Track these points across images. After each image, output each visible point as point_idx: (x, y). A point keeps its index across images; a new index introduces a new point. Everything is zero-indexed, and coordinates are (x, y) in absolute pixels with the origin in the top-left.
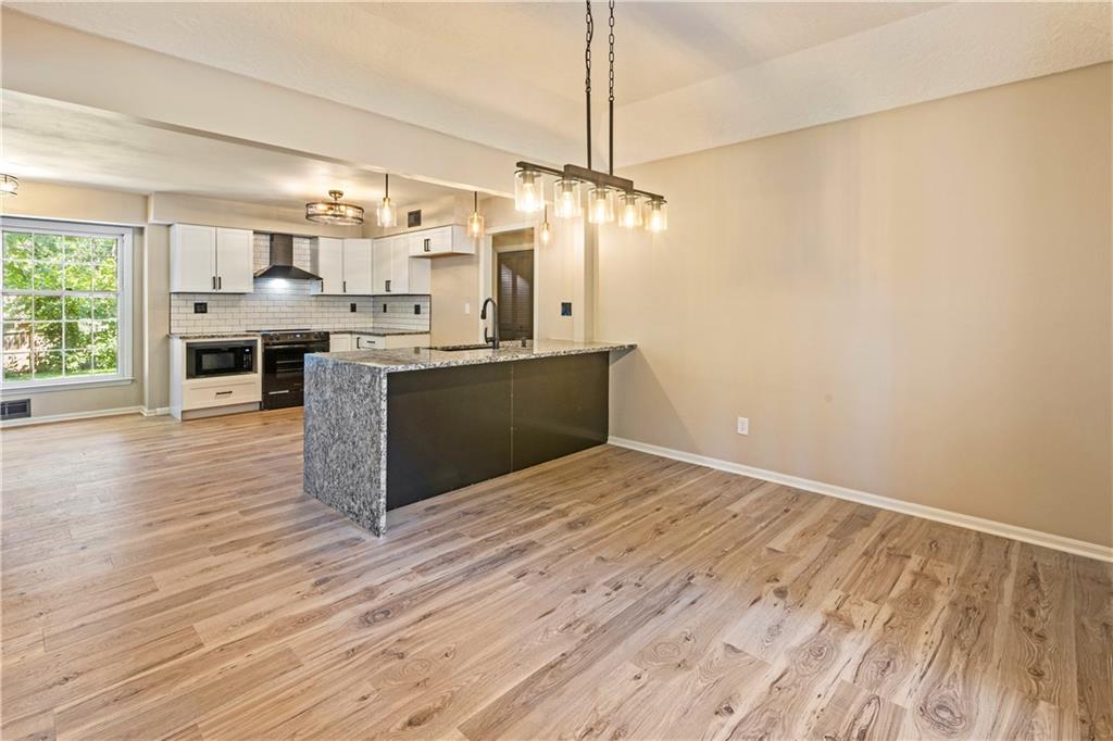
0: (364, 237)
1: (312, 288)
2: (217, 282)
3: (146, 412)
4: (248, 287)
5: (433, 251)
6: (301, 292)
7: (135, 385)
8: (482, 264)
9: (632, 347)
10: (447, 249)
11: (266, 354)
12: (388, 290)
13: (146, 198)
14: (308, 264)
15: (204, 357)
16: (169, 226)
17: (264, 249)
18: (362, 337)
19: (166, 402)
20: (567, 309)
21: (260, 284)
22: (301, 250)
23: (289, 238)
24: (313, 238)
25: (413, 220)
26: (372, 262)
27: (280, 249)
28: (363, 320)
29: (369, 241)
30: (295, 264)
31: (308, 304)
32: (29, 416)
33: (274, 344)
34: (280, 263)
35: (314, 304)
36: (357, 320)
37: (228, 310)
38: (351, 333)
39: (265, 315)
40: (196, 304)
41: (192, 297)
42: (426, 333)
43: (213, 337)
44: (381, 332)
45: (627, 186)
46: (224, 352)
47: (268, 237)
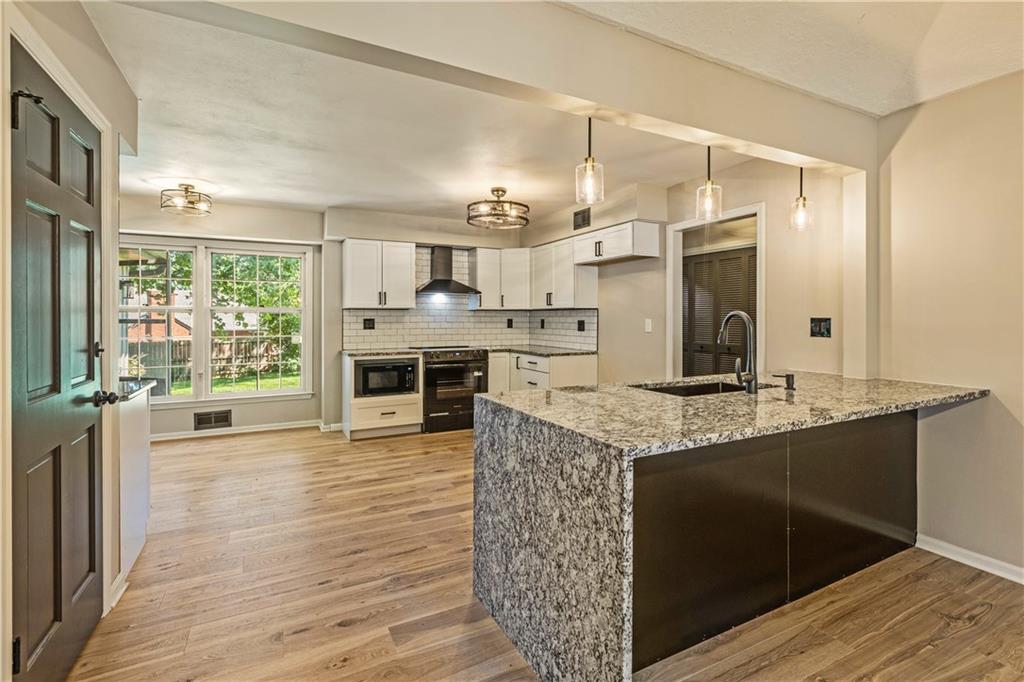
0: (521, 246)
1: (471, 303)
2: (382, 297)
3: (322, 426)
4: (411, 303)
5: (605, 256)
6: (459, 307)
7: (313, 399)
10: (627, 251)
11: (428, 372)
12: (549, 303)
13: (323, 214)
14: (467, 277)
15: (371, 375)
16: (342, 242)
17: (425, 263)
18: (522, 356)
19: (339, 419)
21: (422, 299)
22: (460, 261)
23: (448, 249)
24: (471, 250)
25: (580, 221)
26: (531, 273)
27: (440, 261)
28: (519, 336)
29: (527, 250)
30: (455, 278)
31: (467, 319)
32: (230, 425)
33: (435, 363)
34: (440, 277)
35: (472, 319)
36: (514, 336)
37: (394, 326)
38: (510, 351)
39: (425, 332)
40: (365, 320)
41: (361, 313)
42: (593, 353)
43: (378, 354)
44: (543, 351)
46: (389, 370)
47: (430, 251)
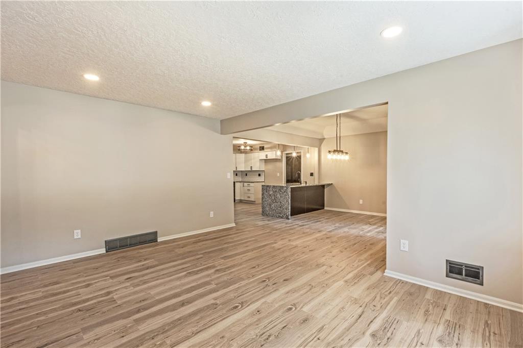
8: (283, 162)
9: (332, 184)
20: (312, 174)
45: (342, 152)
